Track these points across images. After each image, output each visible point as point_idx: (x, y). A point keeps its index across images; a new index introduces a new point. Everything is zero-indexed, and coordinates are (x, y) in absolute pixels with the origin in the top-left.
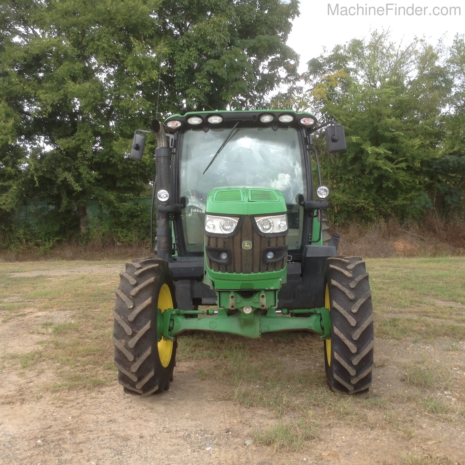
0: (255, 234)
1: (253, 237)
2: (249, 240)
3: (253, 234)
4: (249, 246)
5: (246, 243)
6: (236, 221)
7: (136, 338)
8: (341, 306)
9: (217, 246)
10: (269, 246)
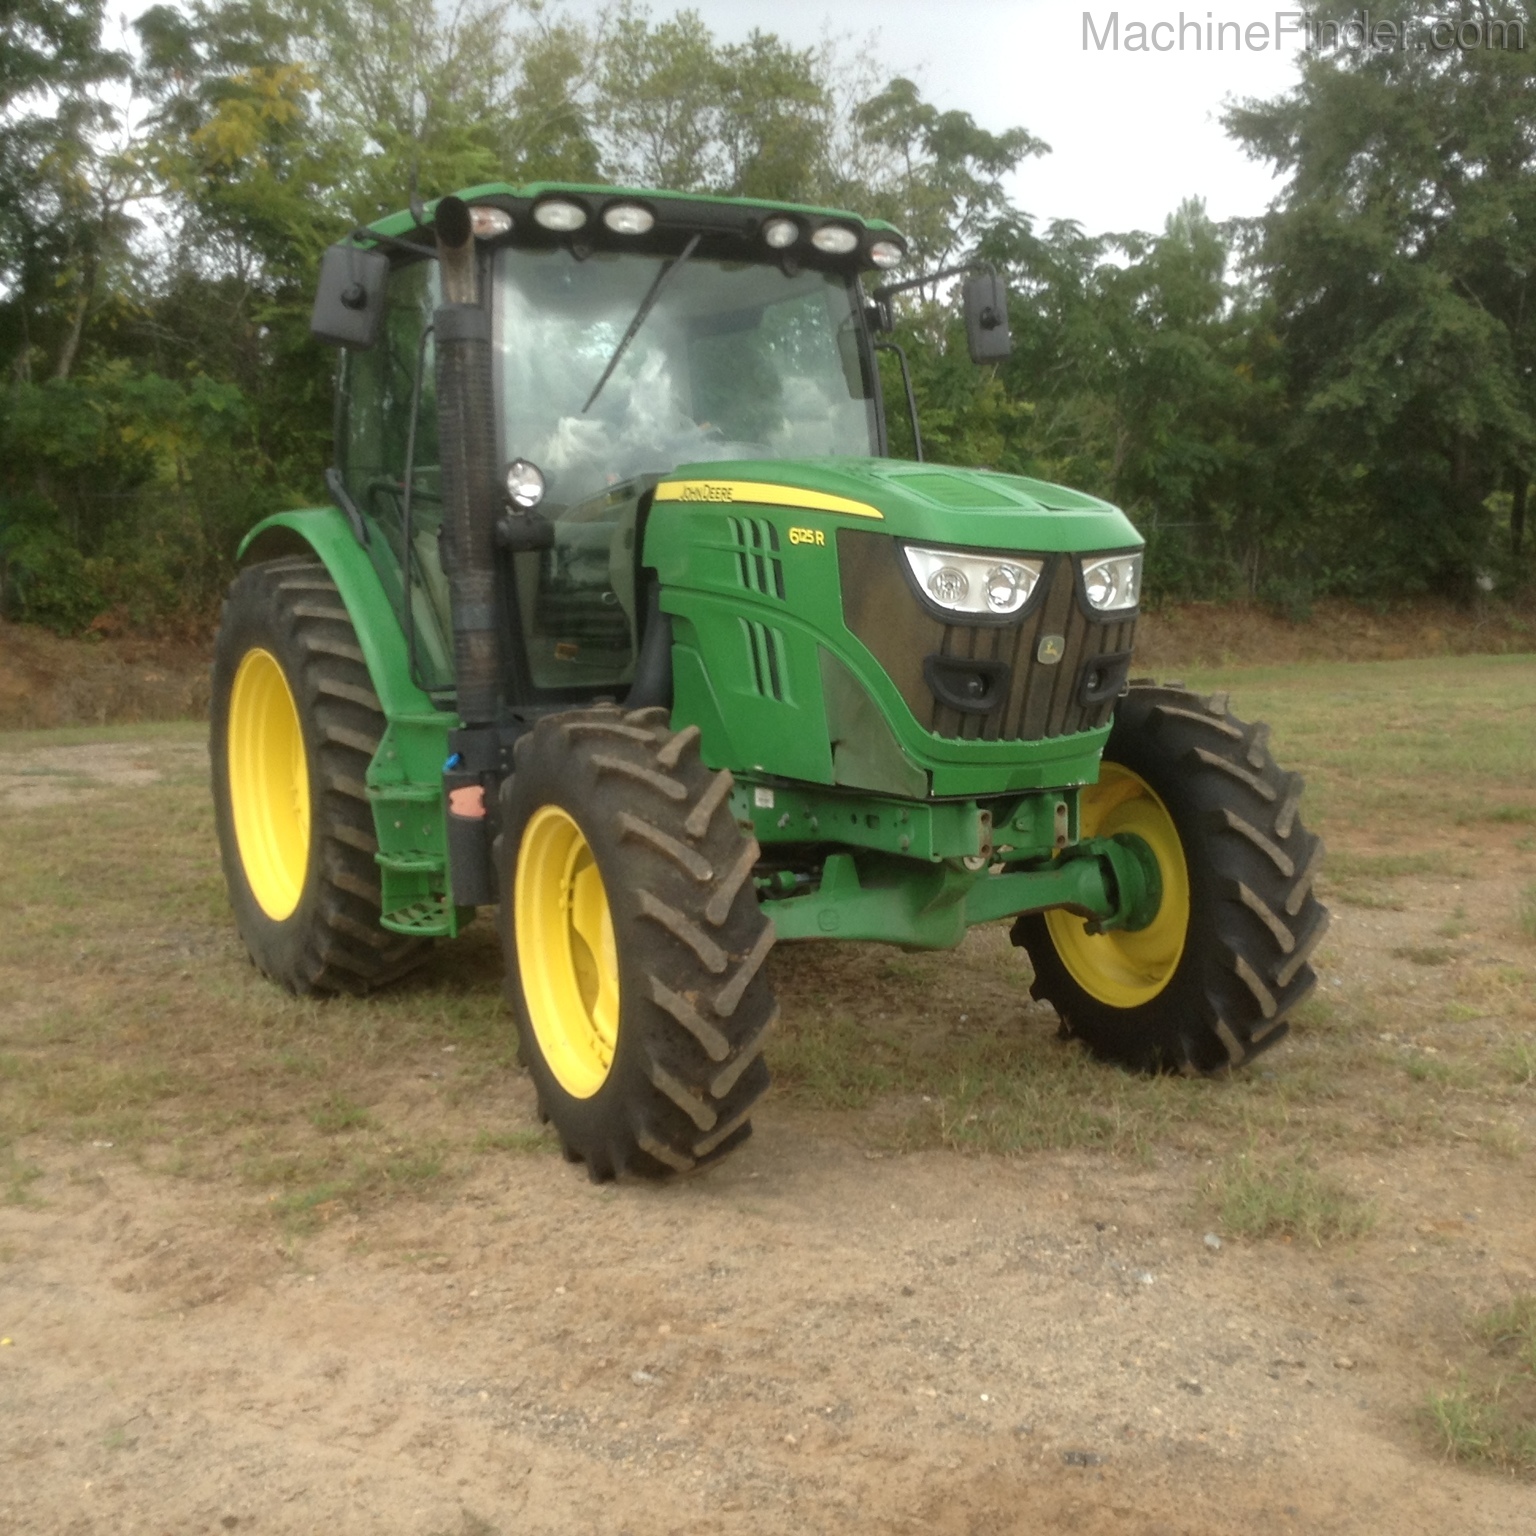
0: (1076, 615)
1: (1069, 622)
2: (1056, 632)
3: (1070, 613)
4: (1054, 652)
5: (1051, 643)
6: (1033, 570)
7: (741, 981)
8: (1252, 823)
9: (971, 655)
10: (1102, 650)
